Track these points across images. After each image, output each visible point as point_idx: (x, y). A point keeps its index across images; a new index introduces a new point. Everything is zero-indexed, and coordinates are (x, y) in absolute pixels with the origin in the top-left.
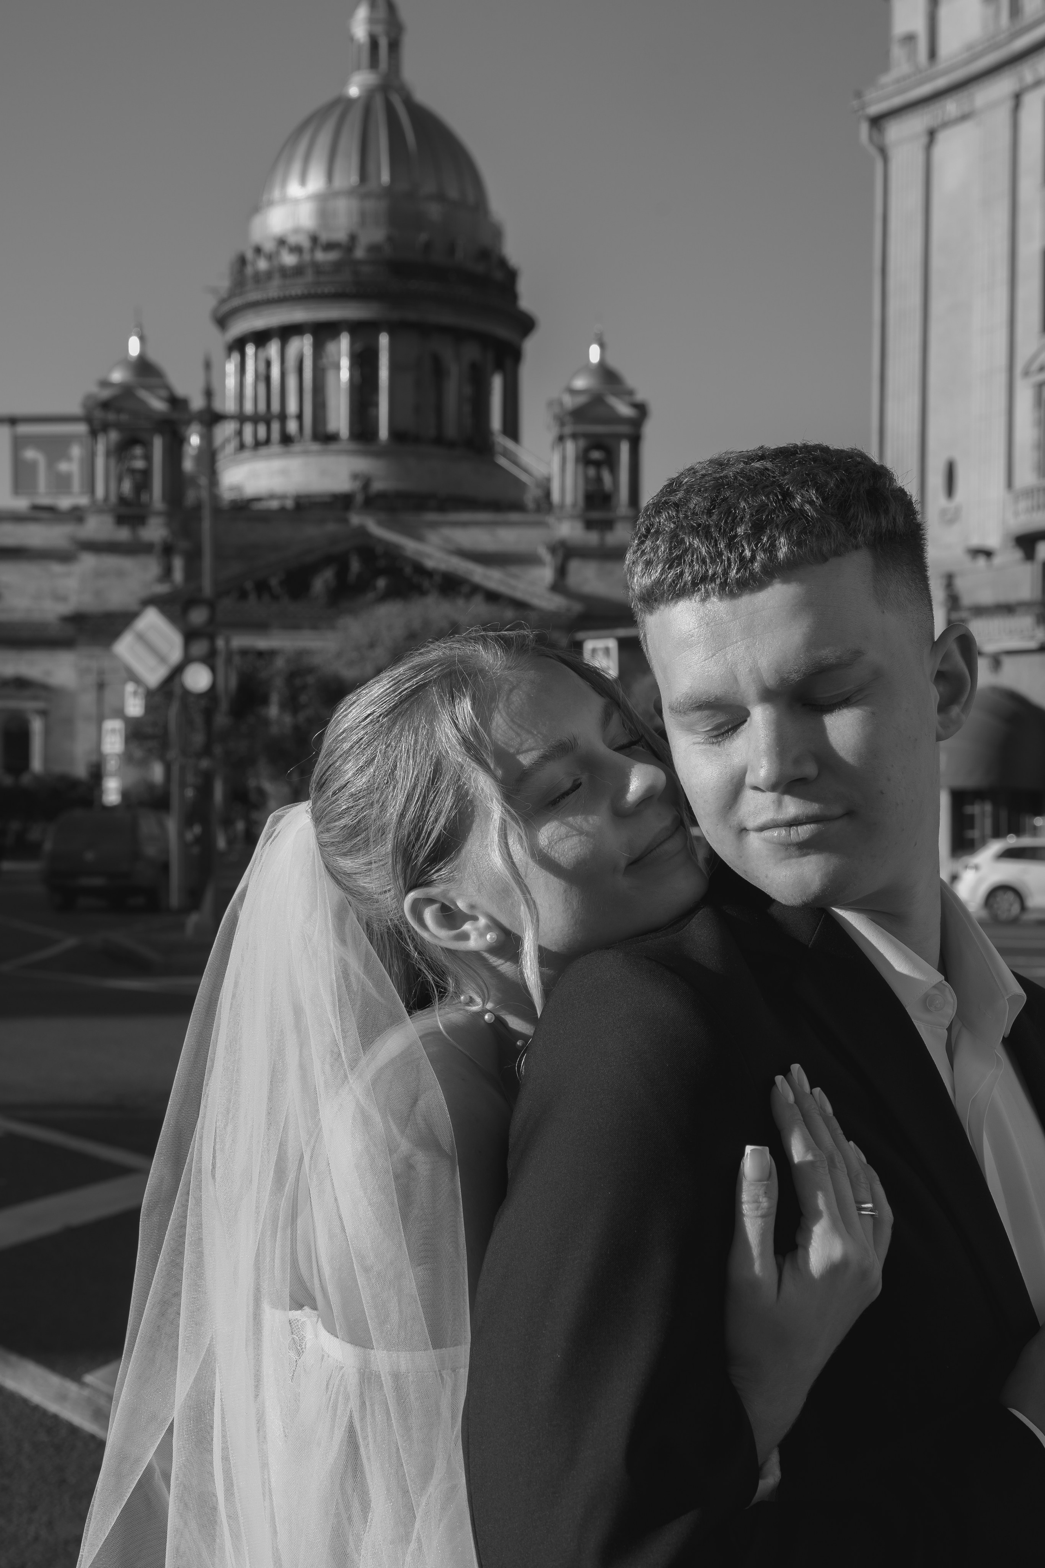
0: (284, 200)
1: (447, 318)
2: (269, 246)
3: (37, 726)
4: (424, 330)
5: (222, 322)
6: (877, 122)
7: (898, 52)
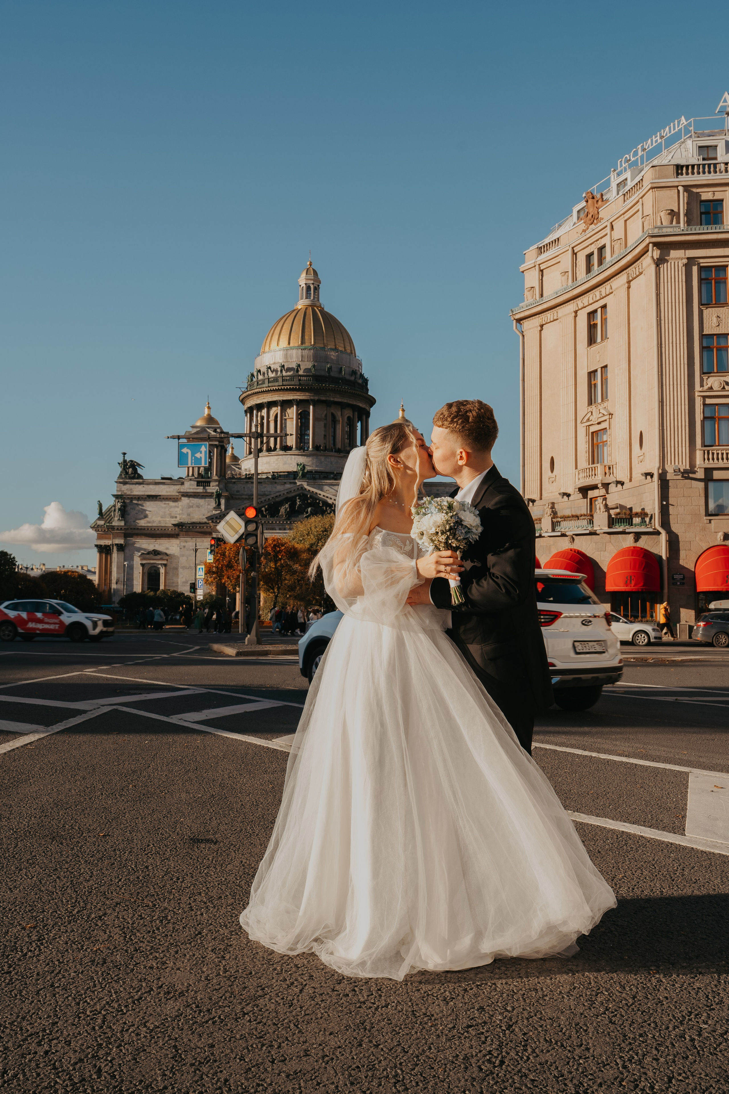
0: (270, 351)
1: (338, 399)
2: (263, 370)
3: (162, 570)
4: (328, 404)
5: (243, 401)
6: (519, 321)
7: (527, 294)
